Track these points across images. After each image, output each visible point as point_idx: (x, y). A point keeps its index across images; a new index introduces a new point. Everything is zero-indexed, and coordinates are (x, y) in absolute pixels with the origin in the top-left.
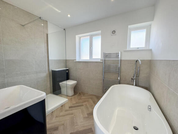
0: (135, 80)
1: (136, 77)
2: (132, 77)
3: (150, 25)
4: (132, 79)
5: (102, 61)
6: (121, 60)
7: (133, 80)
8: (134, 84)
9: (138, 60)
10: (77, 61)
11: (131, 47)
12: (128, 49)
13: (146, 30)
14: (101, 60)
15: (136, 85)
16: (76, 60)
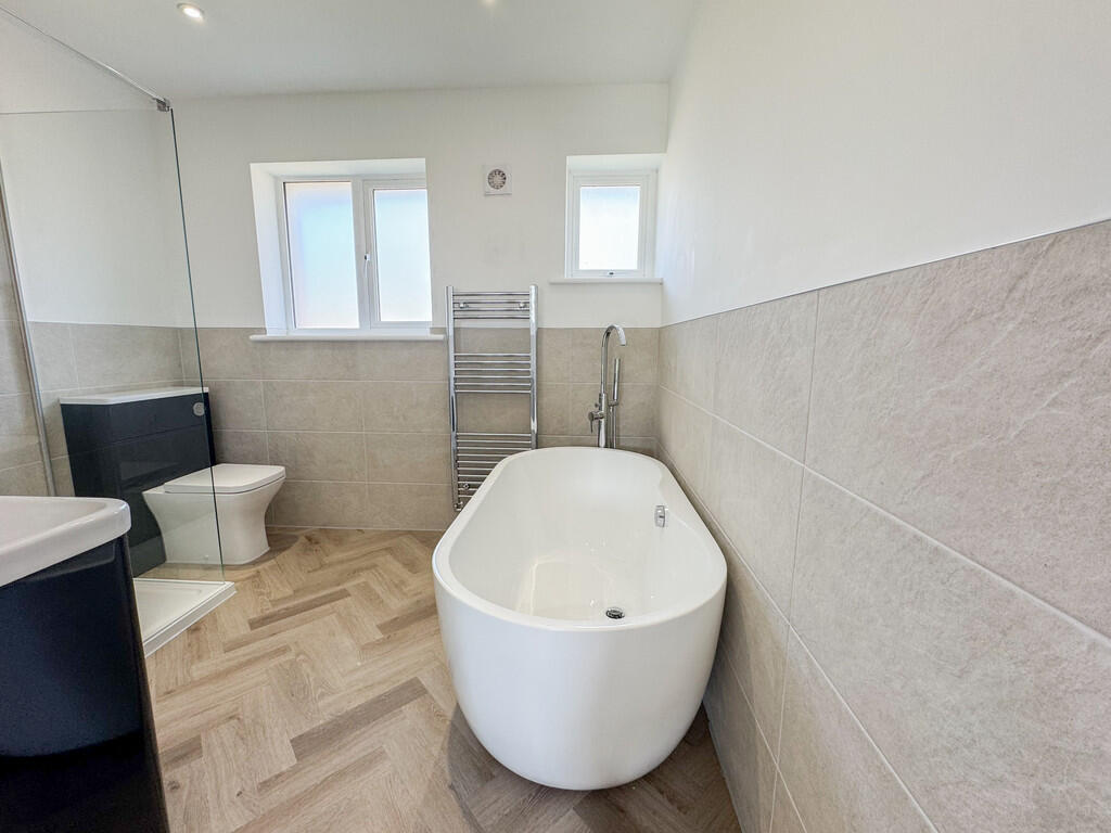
0: (603, 420)
1: (608, 406)
2: (594, 409)
3: (657, 171)
4: (592, 417)
5: (441, 337)
6: (539, 331)
7: (595, 423)
8: (603, 443)
9: (612, 328)
10: (271, 334)
11: (582, 266)
12: (567, 276)
13: (642, 193)
14: (434, 330)
15: (609, 445)
16: (263, 330)
